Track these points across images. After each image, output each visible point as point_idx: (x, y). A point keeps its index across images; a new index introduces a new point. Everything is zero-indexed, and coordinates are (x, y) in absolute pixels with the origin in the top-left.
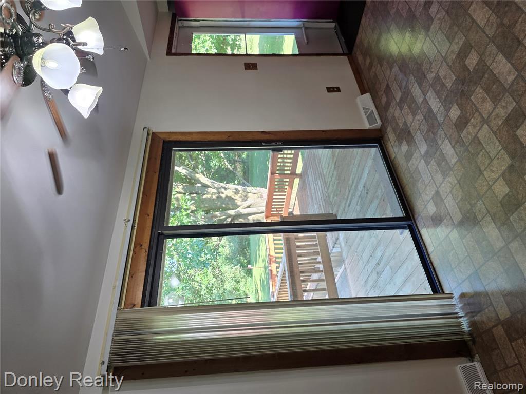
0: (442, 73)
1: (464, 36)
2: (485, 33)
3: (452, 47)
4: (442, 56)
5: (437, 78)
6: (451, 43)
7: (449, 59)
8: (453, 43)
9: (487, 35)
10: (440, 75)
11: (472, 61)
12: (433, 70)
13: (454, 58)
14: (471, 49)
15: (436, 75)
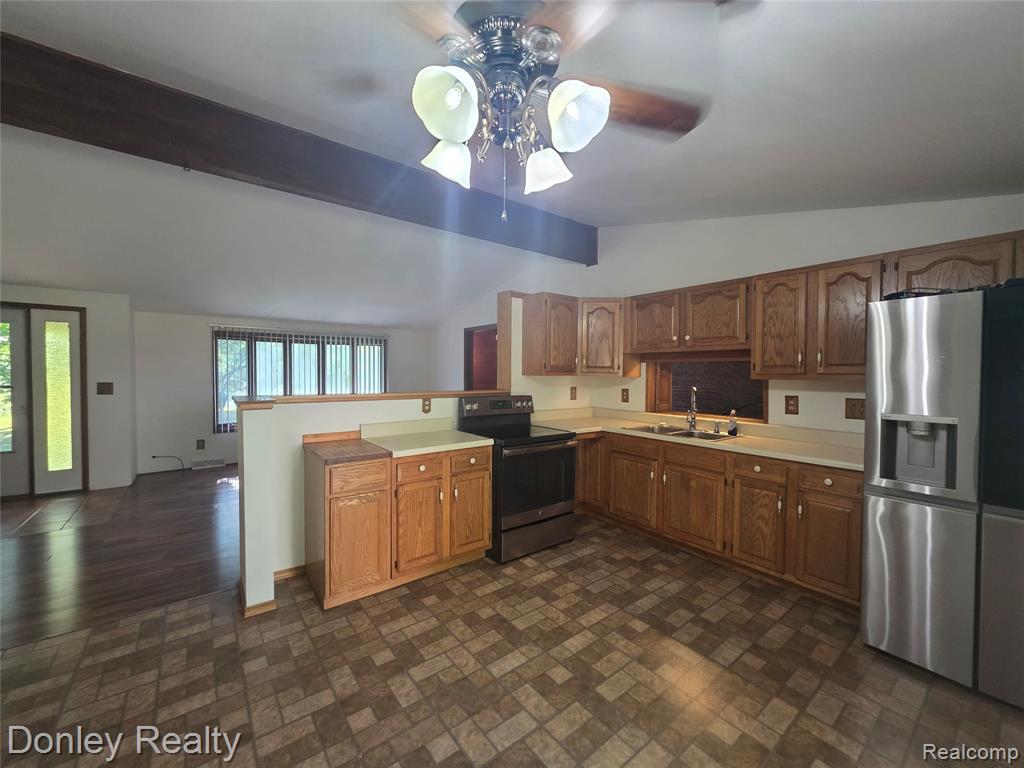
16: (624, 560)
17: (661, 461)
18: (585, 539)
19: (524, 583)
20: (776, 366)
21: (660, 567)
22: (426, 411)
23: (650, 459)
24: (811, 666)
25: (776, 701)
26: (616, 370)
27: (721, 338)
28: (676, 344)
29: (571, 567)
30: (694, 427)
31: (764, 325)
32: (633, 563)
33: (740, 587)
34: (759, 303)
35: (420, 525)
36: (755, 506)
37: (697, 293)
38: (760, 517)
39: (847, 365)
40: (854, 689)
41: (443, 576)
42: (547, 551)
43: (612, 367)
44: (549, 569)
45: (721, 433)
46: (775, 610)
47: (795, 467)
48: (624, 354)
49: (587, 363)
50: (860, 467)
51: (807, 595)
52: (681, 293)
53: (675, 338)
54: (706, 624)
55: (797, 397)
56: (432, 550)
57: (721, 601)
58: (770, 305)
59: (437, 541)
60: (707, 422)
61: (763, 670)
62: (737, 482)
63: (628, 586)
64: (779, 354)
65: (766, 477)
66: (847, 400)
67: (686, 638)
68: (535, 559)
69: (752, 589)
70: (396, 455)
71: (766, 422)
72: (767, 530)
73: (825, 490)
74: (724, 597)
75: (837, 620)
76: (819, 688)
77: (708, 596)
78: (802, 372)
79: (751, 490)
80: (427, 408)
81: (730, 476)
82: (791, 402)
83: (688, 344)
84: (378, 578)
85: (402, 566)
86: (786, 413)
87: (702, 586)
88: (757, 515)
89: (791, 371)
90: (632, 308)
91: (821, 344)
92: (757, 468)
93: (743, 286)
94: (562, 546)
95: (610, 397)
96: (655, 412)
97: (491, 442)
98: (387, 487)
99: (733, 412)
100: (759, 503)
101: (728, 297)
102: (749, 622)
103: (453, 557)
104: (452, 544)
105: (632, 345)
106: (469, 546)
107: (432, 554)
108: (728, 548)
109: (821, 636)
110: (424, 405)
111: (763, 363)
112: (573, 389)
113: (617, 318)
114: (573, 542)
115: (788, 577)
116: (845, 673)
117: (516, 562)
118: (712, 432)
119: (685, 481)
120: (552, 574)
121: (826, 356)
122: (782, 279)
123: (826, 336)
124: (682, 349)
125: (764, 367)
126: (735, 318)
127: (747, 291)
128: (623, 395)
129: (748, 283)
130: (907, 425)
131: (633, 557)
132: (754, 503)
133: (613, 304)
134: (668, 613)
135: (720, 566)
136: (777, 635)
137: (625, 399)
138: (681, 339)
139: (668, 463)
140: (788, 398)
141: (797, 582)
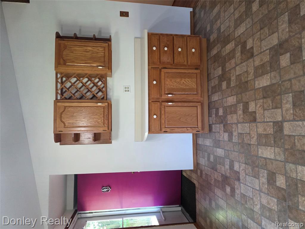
0: (264, 202)
1: (265, 170)
2: (278, 160)
3: (261, 181)
4: (257, 190)
5: (263, 207)
6: (258, 179)
7: (264, 190)
8: (260, 178)
9: (281, 161)
10: (264, 204)
11: (281, 181)
12: (256, 203)
13: (267, 187)
14: (275, 175)
15: (260, 205)
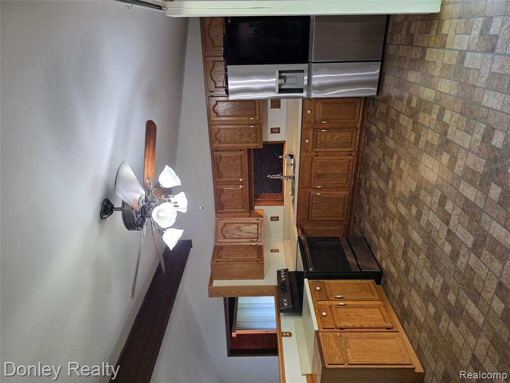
16: (368, 205)
17: (310, 190)
18: (362, 231)
19: (387, 252)
20: (256, 137)
21: (368, 185)
22: (290, 335)
23: (309, 196)
24: (388, 112)
25: (400, 122)
26: (260, 221)
27: (242, 163)
28: (244, 186)
29: (375, 231)
30: (290, 176)
31: (235, 143)
32: (368, 199)
33: (368, 145)
34: (223, 145)
35: (361, 316)
36: (326, 141)
37: (217, 175)
38: (331, 139)
39: (255, 108)
40: (391, 97)
41: (394, 306)
42: (372, 249)
43: (257, 224)
44: (379, 242)
45: (292, 163)
46: (374, 129)
47: (304, 125)
48: (250, 217)
49: (255, 238)
50: (301, 100)
51: (366, 118)
52: (216, 184)
53: (241, 187)
54: (384, 155)
55: (271, 128)
56: (377, 310)
57: (375, 153)
58: (226, 140)
59: (372, 307)
60: (287, 170)
61: (393, 129)
62: (315, 150)
63: (396, 222)
64: (250, 136)
65: (311, 137)
66: (271, 108)
67: (390, 162)
68: (376, 253)
69: (368, 141)
70: (316, 328)
71: (285, 142)
72: (337, 136)
73: (313, 114)
74: (373, 151)
75: (372, 106)
76: (393, 108)
77: (374, 159)
78: (259, 126)
79: (318, 143)
80: (288, 334)
81: (313, 154)
82: (274, 131)
83: (245, 180)
84: (398, 338)
85: (389, 325)
86: (280, 133)
87: (371, 162)
88: (330, 140)
89: (258, 131)
90: (222, 213)
91: (246, 118)
92: (307, 141)
93: (215, 153)
94: (368, 242)
95: (276, 228)
96: (283, 201)
97: (306, 280)
98: (338, 334)
99: (280, 157)
100: (324, 140)
101: (220, 160)
102: (380, 138)
103: (381, 299)
104: (373, 300)
105: (244, 212)
106: (373, 291)
107: (380, 310)
108: (351, 153)
109: (378, 110)
110: (286, 336)
111: (255, 143)
112: (272, 251)
113: (227, 221)
114: (365, 236)
115: (359, 125)
116: (387, 100)
117: (380, 264)
118: (292, 167)
119: (318, 176)
120: (381, 239)
121: (252, 116)
122: (213, 135)
123: (242, 116)
124: (247, 183)
125: (256, 142)
126: (231, 156)
127: (217, 151)
128: (275, 220)
129: (214, 150)
130: (280, 85)
131: (366, 200)
132: (324, 142)
133: (219, 224)
134: (384, 173)
135: (362, 157)
136: (381, 126)
137: (277, 219)
138: (241, 183)
139: (310, 186)
140: (272, 132)
141: (360, 122)
